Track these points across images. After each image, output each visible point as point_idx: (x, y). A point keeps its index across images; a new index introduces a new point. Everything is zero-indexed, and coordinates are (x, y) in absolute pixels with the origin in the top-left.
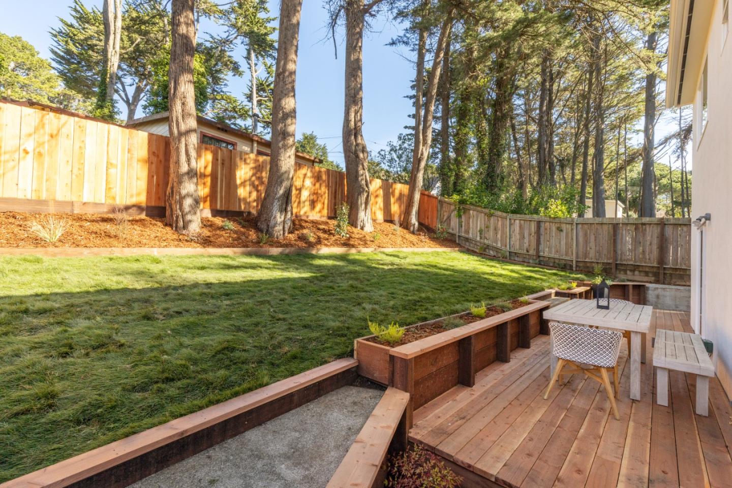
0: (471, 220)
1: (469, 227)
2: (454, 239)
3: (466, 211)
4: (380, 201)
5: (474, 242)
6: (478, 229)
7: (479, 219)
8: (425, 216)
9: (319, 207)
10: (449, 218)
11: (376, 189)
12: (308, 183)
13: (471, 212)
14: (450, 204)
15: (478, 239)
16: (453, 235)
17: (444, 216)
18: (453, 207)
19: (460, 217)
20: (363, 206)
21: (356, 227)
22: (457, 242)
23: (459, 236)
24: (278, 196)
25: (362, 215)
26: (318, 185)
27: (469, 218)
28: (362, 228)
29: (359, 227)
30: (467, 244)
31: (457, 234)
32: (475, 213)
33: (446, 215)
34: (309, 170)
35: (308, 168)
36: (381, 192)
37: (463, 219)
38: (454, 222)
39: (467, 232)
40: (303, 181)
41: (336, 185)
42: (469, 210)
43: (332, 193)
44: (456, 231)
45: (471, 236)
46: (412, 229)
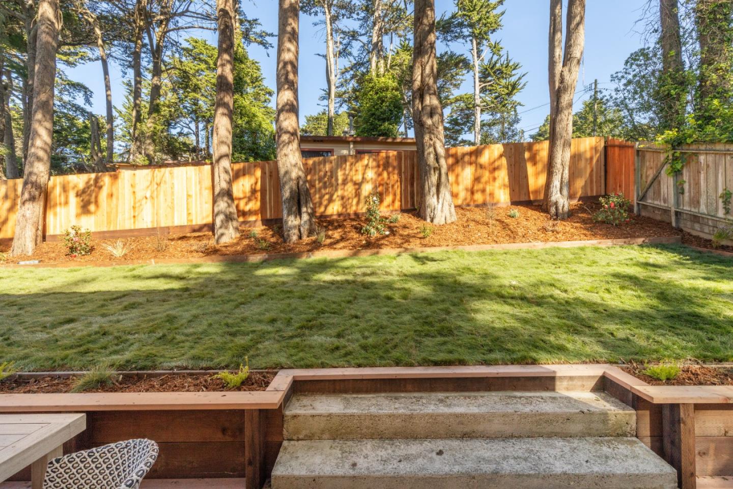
0: (702, 176)
1: (698, 192)
2: (665, 218)
3: (688, 159)
4: (503, 175)
5: (710, 223)
6: (720, 191)
7: (721, 171)
8: (616, 184)
9: (388, 199)
10: (656, 178)
11: (492, 160)
12: (371, 174)
13: (702, 158)
14: (657, 152)
15: (721, 213)
16: (666, 211)
17: (647, 177)
18: (662, 157)
19: (677, 173)
20: (434, 190)
21: (425, 219)
22: (674, 224)
23: (677, 213)
26: (385, 175)
27: (699, 172)
28: (432, 221)
29: (429, 220)
30: (697, 226)
31: (673, 209)
32: (710, 158)
33: (651, 174)
34: (371, 160)
35: (369, 157)
36: (504, 161)
37: (686, 177)
38: (667, 185)
39: (695, 202)
40: (364, 174)
41: (413, 168)
42: (696, 155)
43: (406, 179)
44: (671, 203)
45: (703, 209)
46: (553, 210)
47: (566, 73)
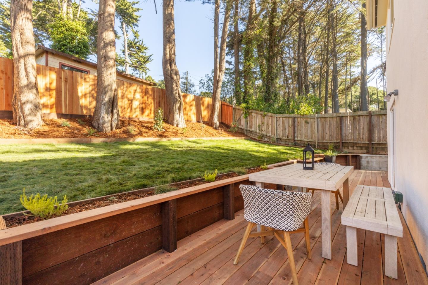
0: (253, 120)
1: (252, 124)
2: (242, 132)
3: (250, 113)
4: (194, 108)
5: (255, 133)
6: (258, 125)
7: (258, 119)
8: (225, 119)
9: (147, 112)
10: (240, 119)
11: (190, 101)
12: (138, 96)
13: (253, 114)
14: (240, 110)
15: (258, 131)
16: (243, 129)
17: (237, 118)
18: (242, 112)
19: (246, 117)
20: (178, 111)
21: (173, 125)
22: (245, 134)
23: (246, 130)
24: (104, 102)
25: (176, 116)
26: (146, 98)
27: (252, 118)
28: (177, 126)
29: (175, 125)
30: (251, 134)
31: (245, 129)
32: (255, 115)
33: (238, 117)
34: (138, 87)
36: (194, 103)
37: (248, 119)
38: (243, 121)
39: (251, 127)
40: (134, 95)
41: (160, 98)
42: (252, 113)
43: (156, 102)
44: (244, 127)
45: (253, 129)
46: (215, 126)
47: (220, 75)
